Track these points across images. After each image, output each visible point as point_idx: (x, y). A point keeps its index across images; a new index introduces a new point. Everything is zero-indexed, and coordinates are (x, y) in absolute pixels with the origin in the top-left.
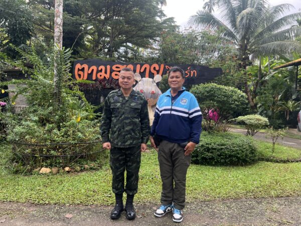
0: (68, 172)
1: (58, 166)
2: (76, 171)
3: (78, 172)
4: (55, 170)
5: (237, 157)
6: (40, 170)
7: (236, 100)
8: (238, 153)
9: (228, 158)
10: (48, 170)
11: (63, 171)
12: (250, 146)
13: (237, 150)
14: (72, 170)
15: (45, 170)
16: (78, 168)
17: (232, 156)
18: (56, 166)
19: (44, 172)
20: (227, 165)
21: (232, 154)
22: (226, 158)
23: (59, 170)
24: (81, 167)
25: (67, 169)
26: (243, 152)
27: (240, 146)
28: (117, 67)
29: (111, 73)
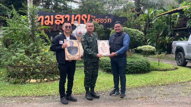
0: (47, 81)
1: (40, 78)
2: (51, 80)
3: (52, 81)
4: (39, 80)
6: (30, 81)
7: (138, 37)
8: (141, 67)
9: (135, 69)
10: (34, 81)
11: (44, 81)
12: (147, 62)
13: (140, 65)
14: (49, 80)
15: (33, 81)
16: (52, 79)
17: (137, 68)
18: (39, 78)
19: (33, 82)
20: (134, 74)
21: (137, 67)
22: (134, 69)
23: (41, 81)
24: (53, 78)
25: (46, 80)
26: (143, 66)
27: (141, 63)
28: (58, 17)
29: (54, 20)
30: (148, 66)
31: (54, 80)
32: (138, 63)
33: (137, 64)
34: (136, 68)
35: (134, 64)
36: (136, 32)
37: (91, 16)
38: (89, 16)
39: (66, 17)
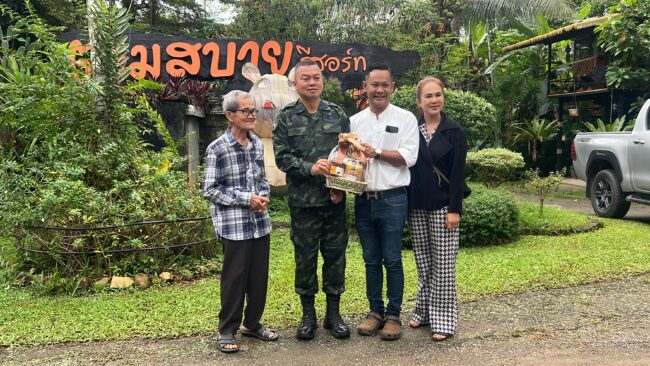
0: (170, 281)
1: (145, 270)
2: (185, 279)
3: (190, 280)
4: (142, 279)
5: (488, 228)
6: (110, 282)
7: (477, 118)
8: (491, 221)
10: (126, 281)
11: (159, 280)
12: (509, 205)
13: (488, 215)
14: (177, 277)
15: (119, 281)
16: (189, 274)
17: (480, 226)
18: (143, 272)
19: (121, 286)
20: (470, 246)
21: (480, 222)
23: (150, 280)
24: (193, 270)
25: (166, 275)
26: (498, 217)
27: (492, 207)
28: (177, 49)
29: (163, 62)
30: (514, 220)
31: (196, 277)
32: (482, 210)
33: (477, 214)
34: (477, 227)
37: (294, 46)
38: (289, 46)
39: (206, 52)
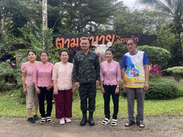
12: (172, 86)
21: (159, 91)
30: (174, 91)
32: (160, 87)
33: (158, 89)
34: (157, 93)
35: (154, 88)
36: (159, 50)
